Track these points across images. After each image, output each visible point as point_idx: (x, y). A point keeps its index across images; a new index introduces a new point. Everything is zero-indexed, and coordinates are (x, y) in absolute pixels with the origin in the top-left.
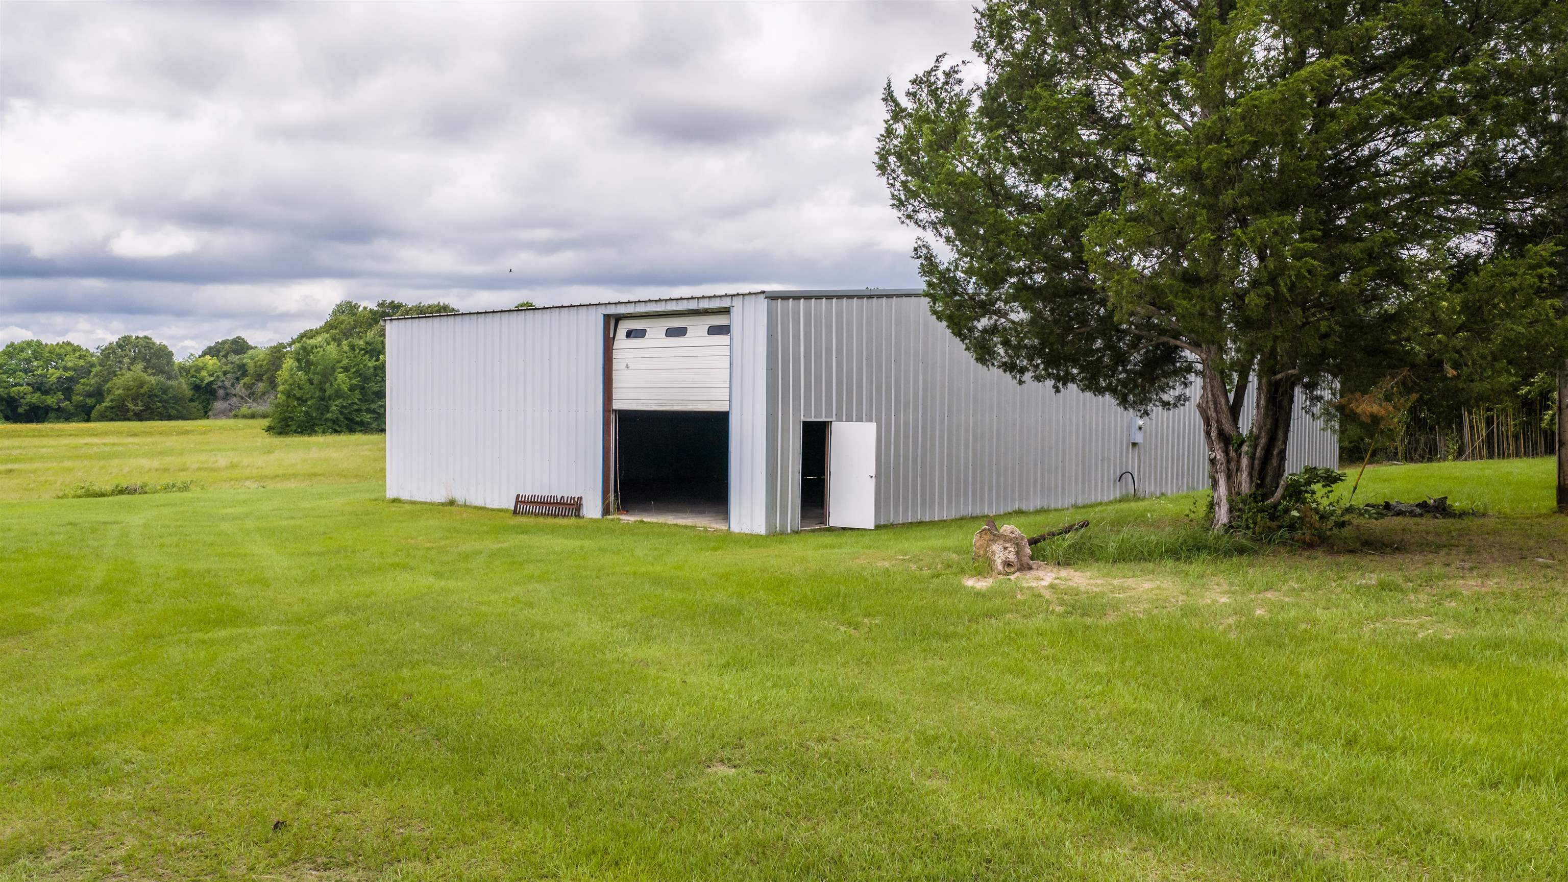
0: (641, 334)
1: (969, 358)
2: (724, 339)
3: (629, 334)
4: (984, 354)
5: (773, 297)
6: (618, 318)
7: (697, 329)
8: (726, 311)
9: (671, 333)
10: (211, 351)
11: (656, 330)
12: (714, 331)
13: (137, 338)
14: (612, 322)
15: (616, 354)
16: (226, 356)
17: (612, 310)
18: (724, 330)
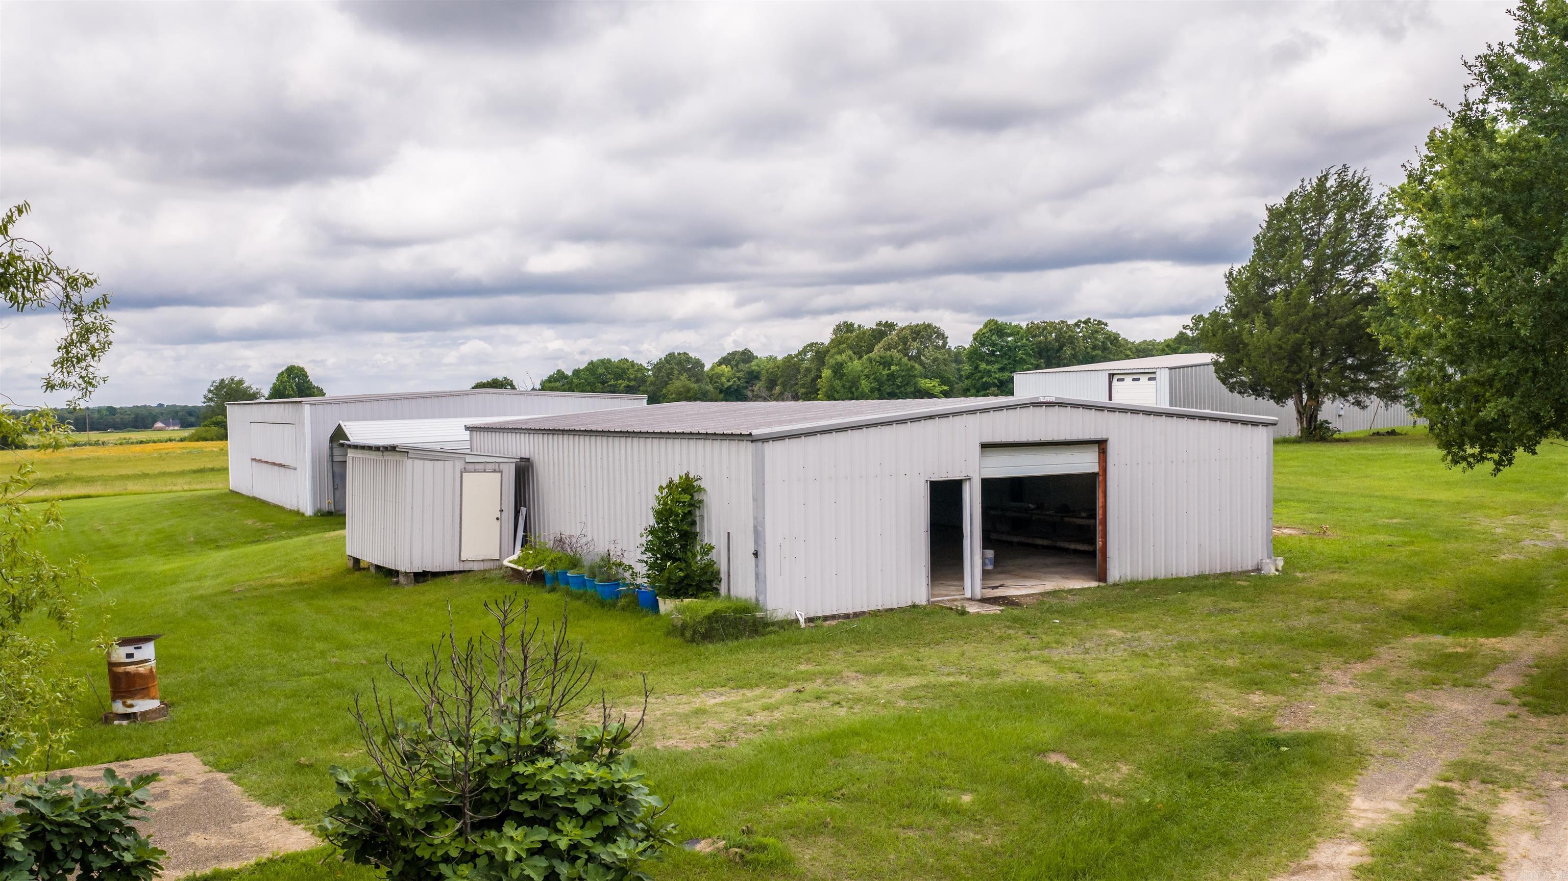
0: (1123, 380)
1: (1227, 391)
2: (1153, 382)
3: (1118, 380)
4: (1232, 389)
5: (1171, 369)
6: (1114, 375)
7: (1144, 379)
8: (1154, 373)
9: (1134, 380)
10: (724, 361)
11: (1128, 379)
12: (1150, 379)
13: (679, 354)
14: (1111, 376)
15: (1113, 387)
16: (737, 366)
17: (1111, 372)
18: (1154, 379)
